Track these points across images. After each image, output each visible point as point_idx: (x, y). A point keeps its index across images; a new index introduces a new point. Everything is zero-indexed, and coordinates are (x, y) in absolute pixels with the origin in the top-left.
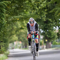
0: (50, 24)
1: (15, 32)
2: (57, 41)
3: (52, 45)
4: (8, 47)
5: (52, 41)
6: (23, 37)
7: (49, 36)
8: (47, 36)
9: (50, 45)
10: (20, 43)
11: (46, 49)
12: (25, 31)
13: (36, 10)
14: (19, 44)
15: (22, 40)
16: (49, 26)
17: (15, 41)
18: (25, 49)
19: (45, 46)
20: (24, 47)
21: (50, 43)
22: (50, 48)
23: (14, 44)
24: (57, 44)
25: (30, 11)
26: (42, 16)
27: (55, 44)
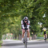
0: (36, 20)
1: (7, 26)
2: (40, 34)
3: (36, 37)
4: (2, 38)
5: (37, 33)
6: (13, 30)
7: (35, 30)
8: (33, 29)
9: (35, 37)
10: (12, 34)
11: (32, 40)
12: (15, 25)
13: (24, 9)
14: (10, 35)
15: (13, 32)
16: (35, 22)
17: (7, 33)
18: (15, 39)
19: (31, 38)
20: (15, 38)
21: (35, 35)
22: (35, 39)
23: (6, 35)
24: (40, 36)
25: (20, 9)
26: (29, 14)
27: (39, 36)
